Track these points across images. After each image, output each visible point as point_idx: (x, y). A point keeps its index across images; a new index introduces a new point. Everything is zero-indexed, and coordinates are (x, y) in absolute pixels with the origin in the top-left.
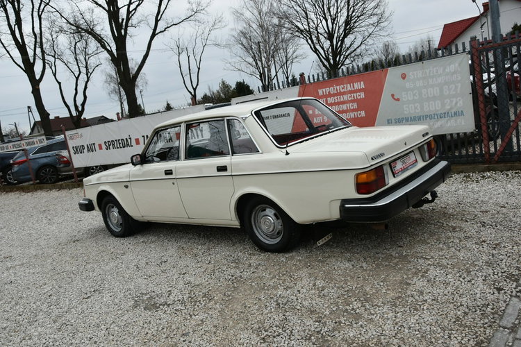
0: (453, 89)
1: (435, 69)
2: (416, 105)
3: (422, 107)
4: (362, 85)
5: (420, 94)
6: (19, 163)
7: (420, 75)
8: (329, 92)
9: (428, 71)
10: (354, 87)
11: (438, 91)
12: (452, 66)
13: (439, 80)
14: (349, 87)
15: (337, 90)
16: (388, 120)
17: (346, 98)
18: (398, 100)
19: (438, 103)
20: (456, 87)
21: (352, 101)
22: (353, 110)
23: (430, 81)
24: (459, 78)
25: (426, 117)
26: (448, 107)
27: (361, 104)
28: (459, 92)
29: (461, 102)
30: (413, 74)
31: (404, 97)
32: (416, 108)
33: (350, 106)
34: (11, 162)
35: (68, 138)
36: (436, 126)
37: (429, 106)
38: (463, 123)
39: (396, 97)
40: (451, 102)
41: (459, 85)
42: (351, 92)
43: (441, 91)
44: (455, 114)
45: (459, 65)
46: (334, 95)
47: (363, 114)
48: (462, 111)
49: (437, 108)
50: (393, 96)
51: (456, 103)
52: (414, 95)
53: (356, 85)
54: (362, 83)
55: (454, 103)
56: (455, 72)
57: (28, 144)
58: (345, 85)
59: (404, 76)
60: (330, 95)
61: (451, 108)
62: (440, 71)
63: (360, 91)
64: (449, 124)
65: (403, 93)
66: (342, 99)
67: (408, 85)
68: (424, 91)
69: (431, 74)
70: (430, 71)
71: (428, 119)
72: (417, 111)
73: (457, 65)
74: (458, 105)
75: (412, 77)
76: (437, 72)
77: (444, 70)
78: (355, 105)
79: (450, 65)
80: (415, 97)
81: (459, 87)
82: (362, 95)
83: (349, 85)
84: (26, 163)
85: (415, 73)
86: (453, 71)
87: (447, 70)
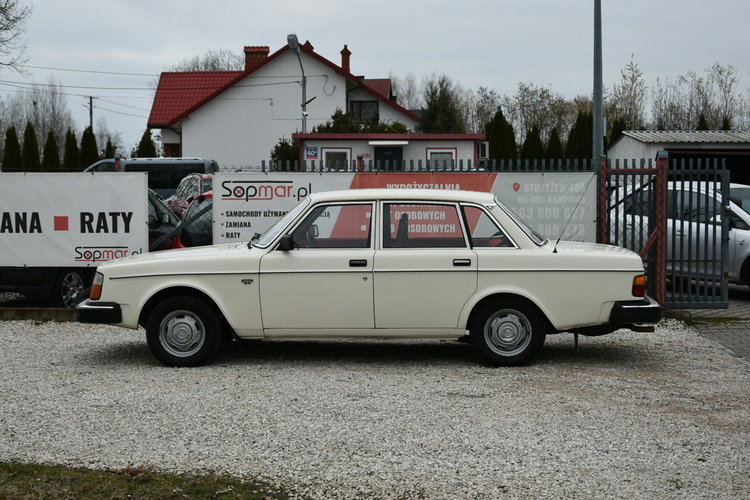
0: (575, 213)
1: (556, 184)
4: (458, 189)
5: (535, 213)
7: (537, 189)
9: (547, 186)
11: (558, 212)
12: (577, 185)
13: (560, 200)
19: (556, 227)
20: (580, 211)
21: (439, 209)
22: (439, 222)
23: (549, 198)
24: (584, 201)
26: (566, 235)
28: (582, 216)
29: (583, 230)
30: (529, 187)
33: (434, 215)
37: (544, 229)
40: (572, 228)
41: (583, 209)
43: (562, 213)
45: (586, 185)
47: (453, 228)
49: (554, 234)
51: (577, 231)
52: (527, 213)
53: (448, 188)
55: (575, 229)
56: (579, 193)
58: (431, 185)
59: (516, 187)
62: (563, 189)
67: (520, 199)
68: (540, 210)
69: (552, 191)
70: (550, 187)
73: (583, 185)
75: (527, 190)
76: (558, 189)
77: (567, 189)
78: (443, 215)
79: (574, 183)
80: (528, 217)
81: (583, 212)
83: (437, 185)
85: (532, 185)
86: (577, 191)
87: (571, 189)
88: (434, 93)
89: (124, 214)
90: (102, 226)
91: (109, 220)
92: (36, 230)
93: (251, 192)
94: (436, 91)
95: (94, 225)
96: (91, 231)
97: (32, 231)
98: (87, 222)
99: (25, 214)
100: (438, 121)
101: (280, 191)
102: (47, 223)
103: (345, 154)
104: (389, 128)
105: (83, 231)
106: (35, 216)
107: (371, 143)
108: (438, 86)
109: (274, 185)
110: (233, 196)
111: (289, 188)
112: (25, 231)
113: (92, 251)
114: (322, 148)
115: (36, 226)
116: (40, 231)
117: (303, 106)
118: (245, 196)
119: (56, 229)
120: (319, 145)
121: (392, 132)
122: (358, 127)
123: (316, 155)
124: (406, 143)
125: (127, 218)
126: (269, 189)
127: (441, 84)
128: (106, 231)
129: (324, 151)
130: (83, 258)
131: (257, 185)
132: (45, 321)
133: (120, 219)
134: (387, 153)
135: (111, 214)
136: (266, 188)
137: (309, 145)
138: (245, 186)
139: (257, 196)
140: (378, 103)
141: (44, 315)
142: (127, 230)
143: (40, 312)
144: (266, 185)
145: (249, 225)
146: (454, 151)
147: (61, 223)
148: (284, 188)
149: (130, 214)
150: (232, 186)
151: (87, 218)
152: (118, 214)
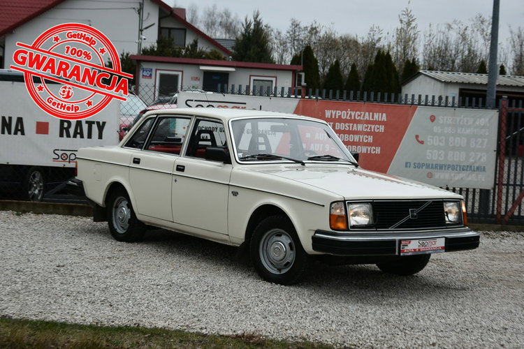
0: (479, 143)
1: (465, 118)
2: (441, 151)
3: (446, 156)
4: (384, 118)
5: (447, 141)
7: (450, 122)
8: (340, 116)
9: (458, 119)
10: (373, 117)
11: (465, 141)
12: (483, 119)
13: (468, 131)
14: (367, 116)
15: (351, 116)
16: (407, 163)
17: (360, 127)
18: (422, 142)
19: (463, 154)
20: (483, 141)
21: (368, 133)
22: (367, 144)
23: (459, 130)
24: (487, 134)
25: (449, 166)
26: (472, 161)
27: (378, 139)
28: (484, 147)
29: (485, 158)
30: (443, 119)
31: (430, 141)
32: (439, 155)
33: (363, 138)
36: (456, 178)
37: (453, 155)
38: (483, 180)
39: (420, 139)
40: (476, 155)
41: (486, 140)
42: (368, 122)
43: (468, 142)
44: (478, 168)
45: (490, 120)
46: (346, 121)
47: (378, 150)
48: (484, 167)
49: (462, 160)
50: (417, 137)
51: (480, 158)
52: (440, 141)
53: (376, 116)
54: (384, 115)
55: (479, 157)
56: (483, 127)
58: (363, 113)
59: (433, 119)
60: (340, 120)
61: (475, 162)
62: (471, 122)
63: (380, 123)
64: (470, 178)
65: (429, 137)
66: (355, 128)
67: (436, 129)
68: (451, 139)
69: (461, 123)
70: (460, 120)
71: (450, 169)
72: (440, 159)
73: (487, 120)
74: (482, 160)
75: (441, 122)
76: (467, 122)
77: (474, 122)
78: (371, 139)
79: (480, 118)
80: (441, 144)
81: (486, 142)
82: (382, 129)
83: (367, 113)
85: (445, 117)
86: (482, 125)
87: (477, 123)
88: (248, 26)
89: (98, 123)
90: (79, 132)
91: (85, 127)
92: (19, 133)
94: (250, 24)
95: (72, 131)
96: (68, 136)
97: (16, 133)
98: (65, 128)
99: (10, 118)
100: (252, 51)
102: (30, 126)
103: (176, 77)
104: (207, 55)
105: (61, 135)
106: (20, 120)
107: (202, 68)
108: (253, 20)
109: (230, 105)
111: (243, 108)
112: (10, 133)
113: (68, 153)
114: (156, 70)
115: (20, 128)
116: (23, 133)
117: (141, 30)
119: (37, 132)
120: (153, 67)
121: (210, 59)
122: (180, 52)
123: (150, 76)
124: (233, 69)
125: (101, 127)
127: (255, 19)
128: (82, 137)
129: (158, 72)
130: (60, 159)
131: (215, 105)
132: (24, 212)
133: (95, 127)
134: (215, 78)
135: (87, 122)
136: (223, 107)
137: (145, 66)
138: (205, 104)
140: (185, 30)
141: (23, 207)
142: (100, 137)
143: (19, 204)
144: (223, 104)
146: (274, 79)
147: (42, 128)
148: (238, 108)
149: (104, 123)
150: (193, 104)
151: (66, 125)
152: (93, 122)
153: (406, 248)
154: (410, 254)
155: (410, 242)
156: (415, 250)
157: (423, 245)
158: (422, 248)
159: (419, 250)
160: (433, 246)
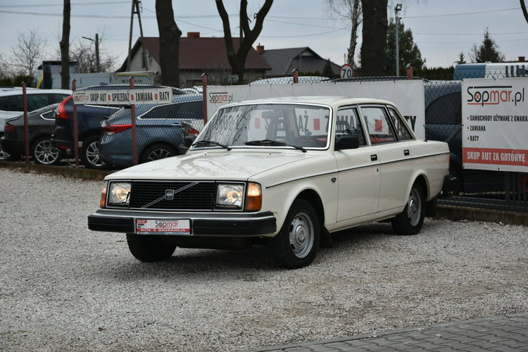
6: (117, 130)
34: (103, 125)
35: (209, 98)
57: (141, 97)
84: (129, 133)
89: (411, 117)
93: (485, 97)
101: (504, 96)
109: (500, 90)
110: (474, 101)
111: (510, 92)
118: (481, 102)
125: (413, 121)
126: (497, 94)
131: (489, 90)
135: (405, 117)
136: (495, 93)
138: (482, 91)
139: (489, 102)
144: (494, 89)
145: (485, 130)
147: (378, 125)
148: (506, 92)
149: (415, 117)
150: (473, 91)
152: (408, 117)
153: (142, 227)
154: (146, 233)
155: (146, 222)
156: (152, 230)
157: (161, 225)
158: (159, 228)
159: (157, 230)
160: (173, 228)
